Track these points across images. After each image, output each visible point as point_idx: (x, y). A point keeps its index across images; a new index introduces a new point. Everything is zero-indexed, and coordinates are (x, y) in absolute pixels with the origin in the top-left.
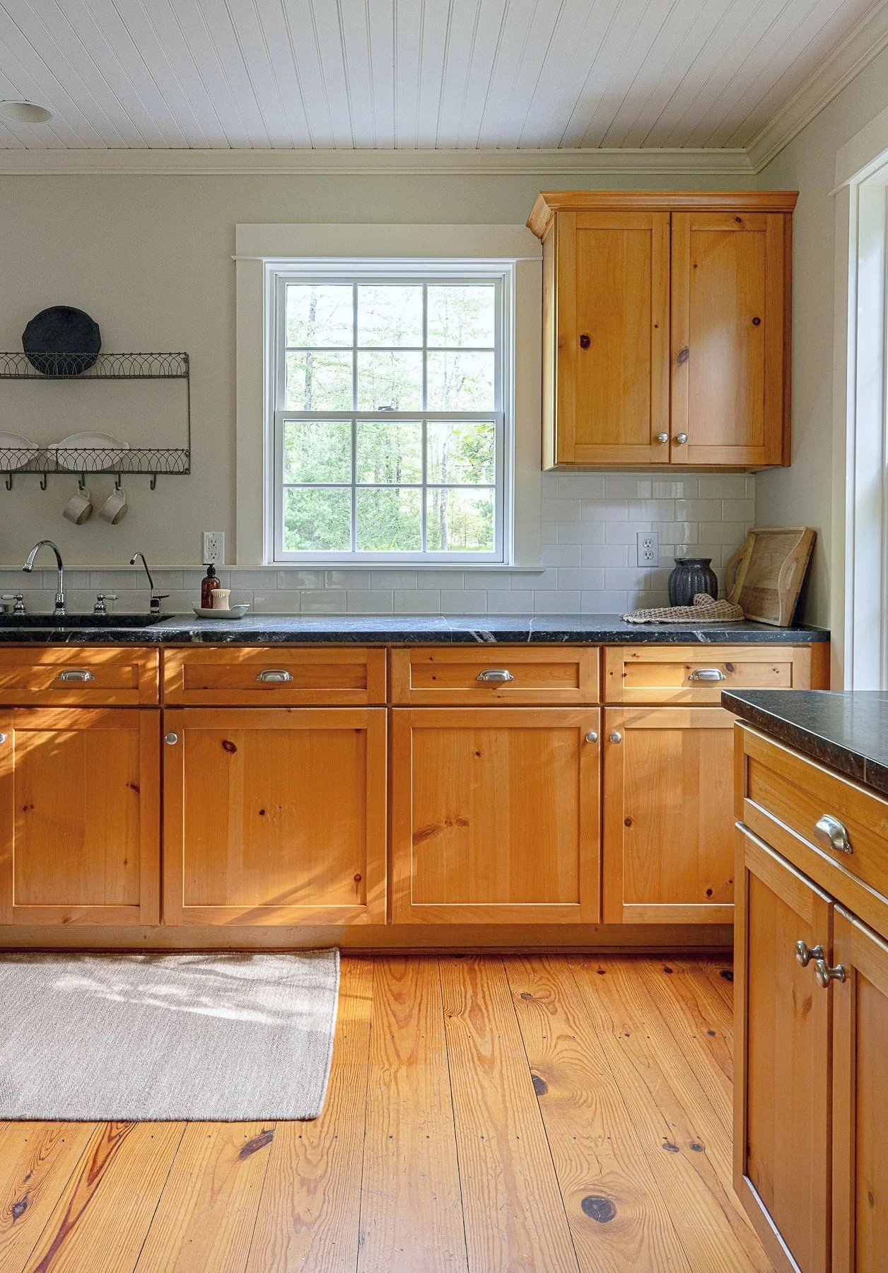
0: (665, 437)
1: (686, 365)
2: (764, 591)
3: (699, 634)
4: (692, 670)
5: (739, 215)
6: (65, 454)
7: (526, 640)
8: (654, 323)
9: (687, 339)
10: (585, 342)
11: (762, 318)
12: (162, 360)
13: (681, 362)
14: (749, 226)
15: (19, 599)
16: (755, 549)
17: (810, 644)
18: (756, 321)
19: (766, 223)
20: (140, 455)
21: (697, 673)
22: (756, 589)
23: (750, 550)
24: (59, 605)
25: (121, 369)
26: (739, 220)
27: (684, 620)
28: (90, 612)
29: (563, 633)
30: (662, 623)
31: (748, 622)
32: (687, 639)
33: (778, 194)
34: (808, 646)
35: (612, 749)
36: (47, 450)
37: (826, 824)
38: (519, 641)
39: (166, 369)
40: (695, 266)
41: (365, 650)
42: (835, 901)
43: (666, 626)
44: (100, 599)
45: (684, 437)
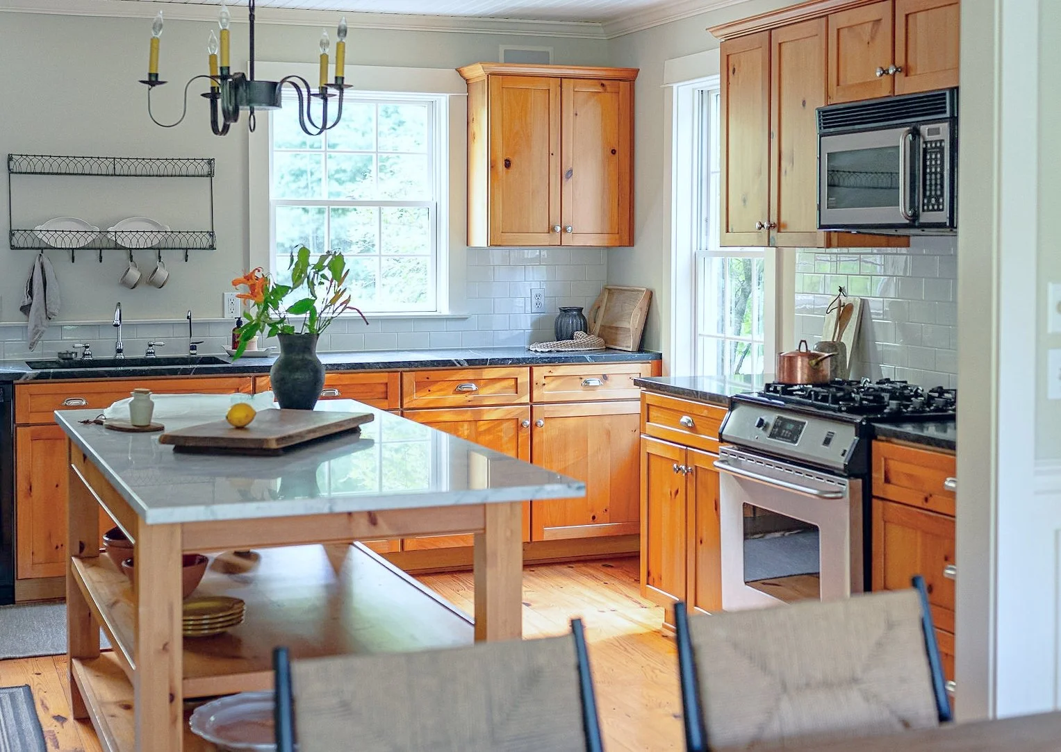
0: (559, 228)
1: (570, 180)
2: (617, 328)
3: (587, 357)
4: (583, 380)
5: (604, 82)
6: (123, 236)
7: (486, 364)
8: (551, 152)
9: (571, 163)
10: (508, 164)
11: (616, 149)
12: (196, 164)
13: (568, 178)
14: (609, 89)
15: (87, 347)
16: (609, 300)
17: (650, 361)
18: (614, 152)
19: (619, 87)
20: (180, 236)
21: (586, 382)
22: (611, 328)
23: (605, 300)
24: (119, 351)
25: (166, 170)
26: (603, 85)
27: (571, 349)
28: (142, 356)
29: (508, 359)
30: (558, 351)
31: (608, 349)
32: (580, 360)
33: (626, 70)
34: (649, 363)
35: (536, 431)
36: (108, 232)
37: (685, 419)
38: (482, 365)
39: (200, 171)
40: (576, 115)
41: (387, 374)
42: (687, 446)
43: (561, 353)
44: (151, 346)
45: (570, 228)
